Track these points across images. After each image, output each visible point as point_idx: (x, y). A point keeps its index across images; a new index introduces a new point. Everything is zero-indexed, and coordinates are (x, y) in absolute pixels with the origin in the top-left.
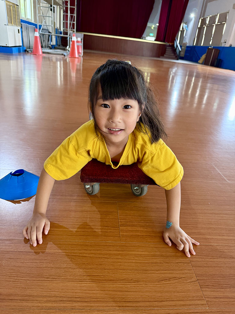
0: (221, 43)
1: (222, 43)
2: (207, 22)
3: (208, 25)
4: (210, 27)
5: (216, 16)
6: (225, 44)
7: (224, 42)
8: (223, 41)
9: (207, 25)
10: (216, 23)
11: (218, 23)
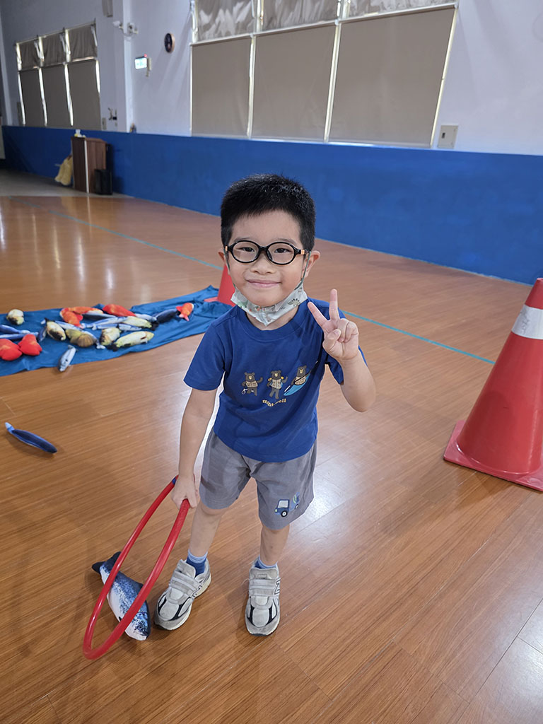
0: (102, 121)
1: (104, 119)
2: (41, 56)
3: (45, 63)
4: (53, 68)
5: (61, 37)
6: (116, 125)
7: (109, 117)
8: (105, 114)
9: (42, 65)
10: (68, 58)
11: (72, 56)
